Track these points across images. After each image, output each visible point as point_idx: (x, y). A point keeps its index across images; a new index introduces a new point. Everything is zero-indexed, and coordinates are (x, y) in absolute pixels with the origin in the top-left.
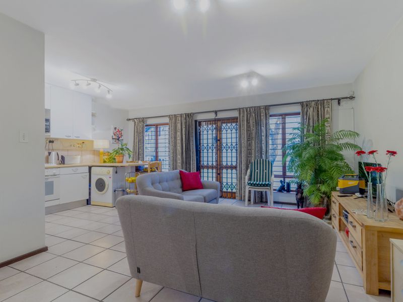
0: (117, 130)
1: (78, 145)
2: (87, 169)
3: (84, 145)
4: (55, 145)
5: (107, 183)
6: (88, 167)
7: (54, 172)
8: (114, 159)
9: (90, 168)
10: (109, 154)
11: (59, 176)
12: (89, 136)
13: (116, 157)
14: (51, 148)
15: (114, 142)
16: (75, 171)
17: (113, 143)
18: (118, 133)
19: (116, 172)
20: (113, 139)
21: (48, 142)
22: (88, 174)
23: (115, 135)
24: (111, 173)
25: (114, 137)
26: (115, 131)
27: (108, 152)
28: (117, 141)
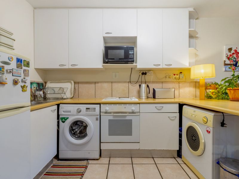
0: (233, 52)
1: (174, 76)
2: (176, 108)
3: (181, 76)
4: (147, 77)
5: (202, 141)
6: (178, 105)
7: (133, 108)
8: (226, 94)
9: (181, 106)
10: (217, 86)
11: (138, 114)
12: (185, 62)
13: (227, 91)
14: (143, 80)
15: (227, 69)
16: (158, 109)
17: (226, 71)
18: (235, 56)
19: (223, 124)
20: (226, 65)
21: (141, 74)
22: (178, 115)
23: (228, 58)
24: (210, 123)
25: (228, 62)
26: (229, 54)
27: (216, 84)
28: (233, 67)
